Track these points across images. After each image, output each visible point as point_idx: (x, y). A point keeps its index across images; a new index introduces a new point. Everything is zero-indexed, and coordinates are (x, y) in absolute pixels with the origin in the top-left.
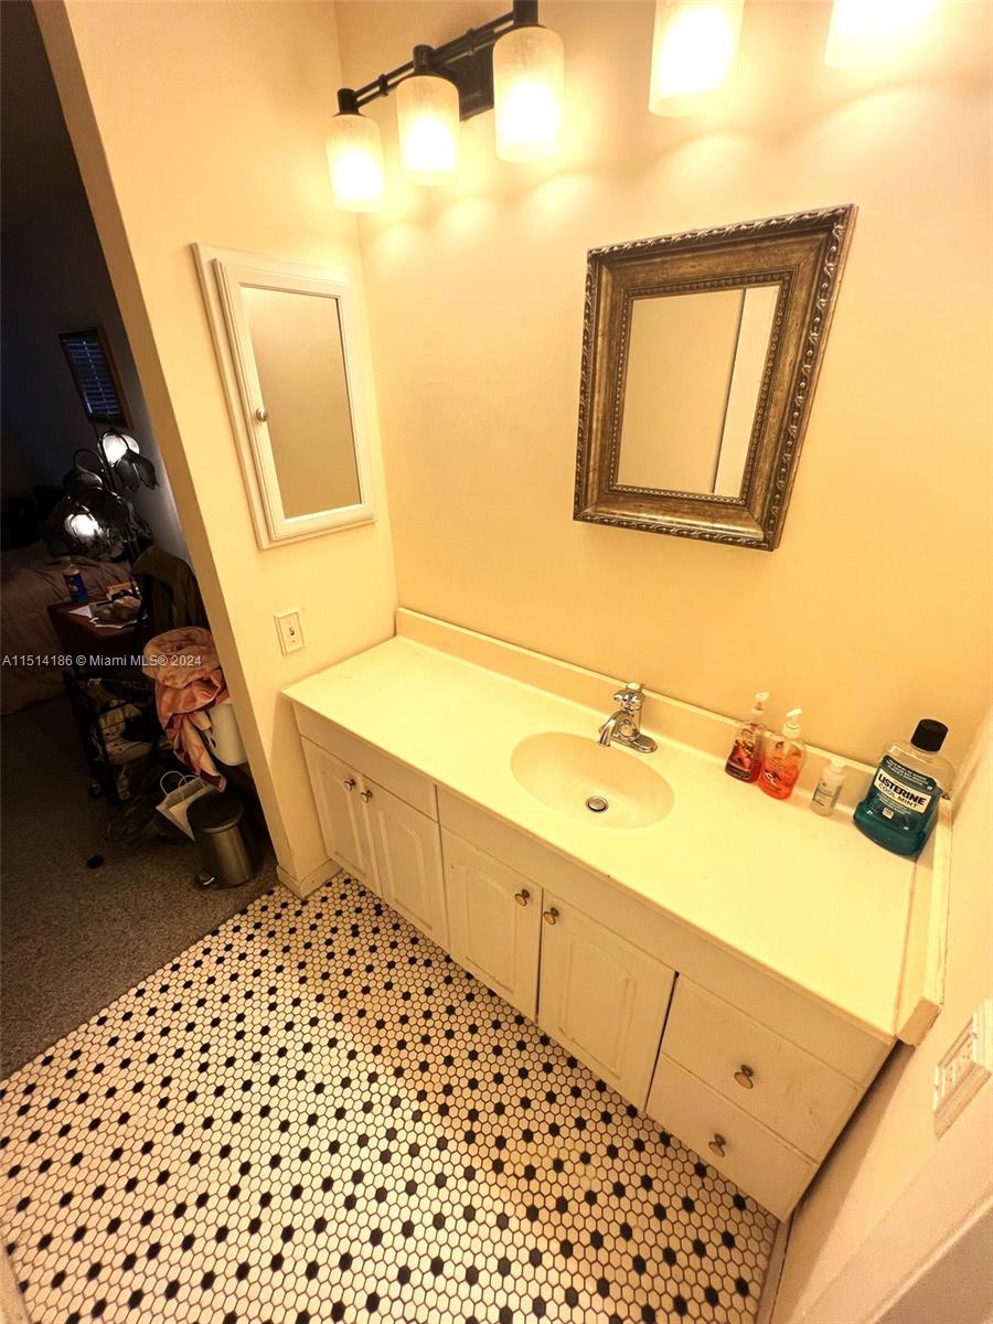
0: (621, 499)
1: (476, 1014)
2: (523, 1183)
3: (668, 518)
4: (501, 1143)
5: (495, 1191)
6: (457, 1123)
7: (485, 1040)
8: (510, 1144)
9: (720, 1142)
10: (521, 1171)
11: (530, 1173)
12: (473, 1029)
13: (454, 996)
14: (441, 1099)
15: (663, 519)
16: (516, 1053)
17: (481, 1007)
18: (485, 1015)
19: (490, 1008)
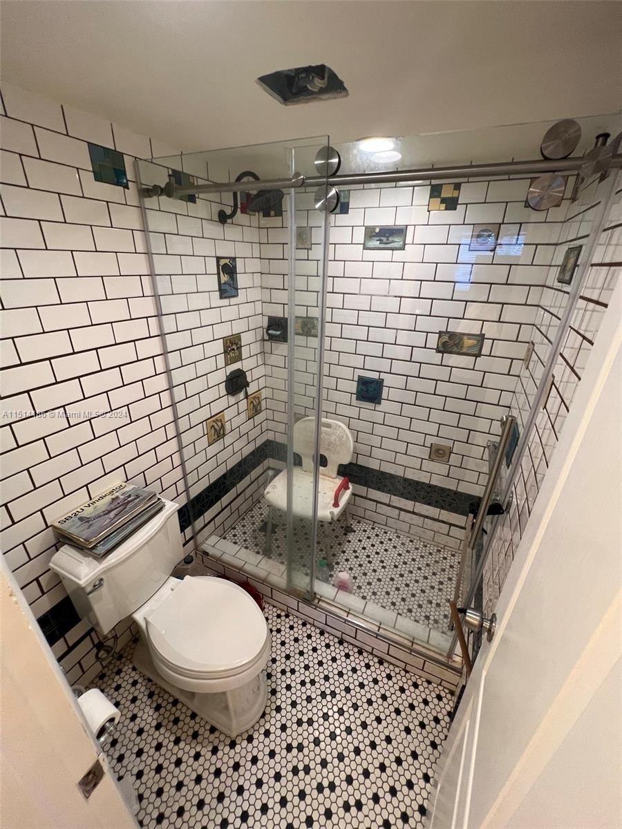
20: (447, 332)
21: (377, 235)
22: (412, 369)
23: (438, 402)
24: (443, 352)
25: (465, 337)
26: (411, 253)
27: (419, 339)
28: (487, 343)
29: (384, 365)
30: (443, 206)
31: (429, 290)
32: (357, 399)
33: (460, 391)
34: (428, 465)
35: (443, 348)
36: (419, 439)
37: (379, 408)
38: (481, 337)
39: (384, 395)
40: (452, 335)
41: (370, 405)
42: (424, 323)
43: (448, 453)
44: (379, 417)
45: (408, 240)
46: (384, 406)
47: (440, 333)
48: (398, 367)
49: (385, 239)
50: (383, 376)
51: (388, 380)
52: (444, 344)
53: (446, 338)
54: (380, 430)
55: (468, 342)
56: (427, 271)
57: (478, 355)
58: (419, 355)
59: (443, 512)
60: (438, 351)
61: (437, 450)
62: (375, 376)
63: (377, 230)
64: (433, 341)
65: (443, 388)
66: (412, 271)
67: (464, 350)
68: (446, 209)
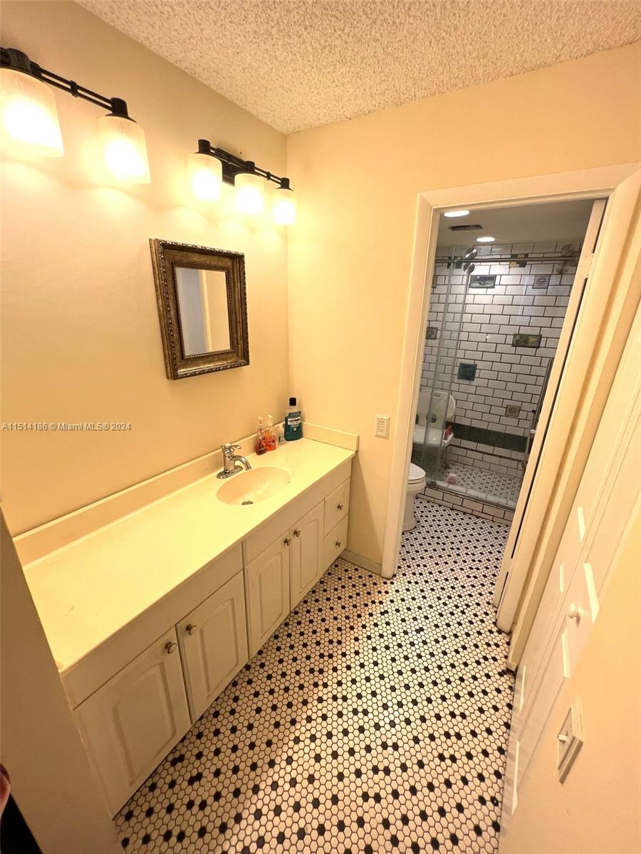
0: (189, 362)
1: (272, 661)
2: (343, 632)
3: (212, 365)
4: (331, 642)
5: (348, 643)
6: (326, 664)
7: (287, 655)
8: (331, 638)
9: (338, 544)
10: (339, 633)
11: (339, 629)
12: (281, 661)
13: (260, 677)
14: (316, 673)
15: (206, 367)
16: (293, 638)
17: (268, 658)
18: (273, 656)
19: (269, 653)
20: (519, 334)
21: (478, 280)
22: (496, 357)
23: (512, 377)
24: (516, 346)
25: (530, 337)
26: (498, 289)
27: (501, 339)
28: (543, 340)
29: (479, 356)
30: (518, 265)
31: (508, 310)
32: (458, 378)
33: (527, 370)
34: (505, 420)
35: (515, 344)
36: (499, 402)
37: (473, 383)
38: (540, 337)
39: (477, 375)
40: (522, 336)
41: (467, 382)
42: (504, 330)
43: (518, 410)
44: (472, 390)
45: (497, 282)
46: (476, 382)
47: (515, 335)
48: (487, 356)
49: (483, 282)
50: (476, 362)
51: (480, 365)
52: (517, 341)
53: (518, 338)
54: (472, 398)
55: (531, 340)
56: (507, 300)
57: (539, 347)
58: (501, 348)
59: (514, 452)
60: (513, 345)
61: (511, 409)
62: (471, 362)
63: (478, 277)
64: (510, 340)
65: (515, 368)
66: (498, 300)
67: (530, 345)
68: (520, 266)
